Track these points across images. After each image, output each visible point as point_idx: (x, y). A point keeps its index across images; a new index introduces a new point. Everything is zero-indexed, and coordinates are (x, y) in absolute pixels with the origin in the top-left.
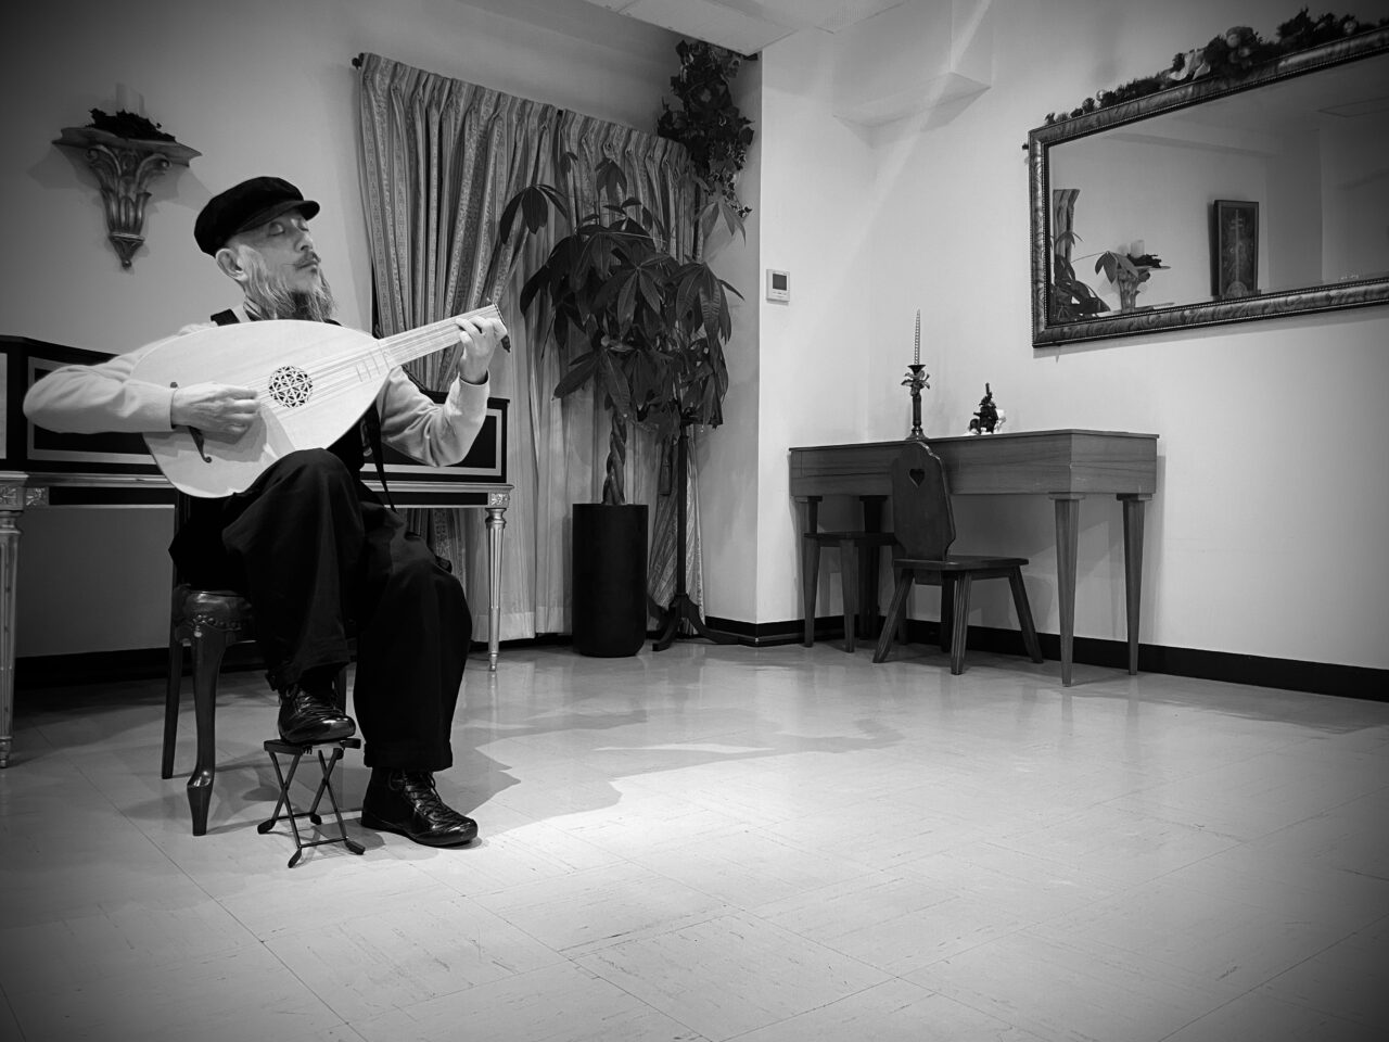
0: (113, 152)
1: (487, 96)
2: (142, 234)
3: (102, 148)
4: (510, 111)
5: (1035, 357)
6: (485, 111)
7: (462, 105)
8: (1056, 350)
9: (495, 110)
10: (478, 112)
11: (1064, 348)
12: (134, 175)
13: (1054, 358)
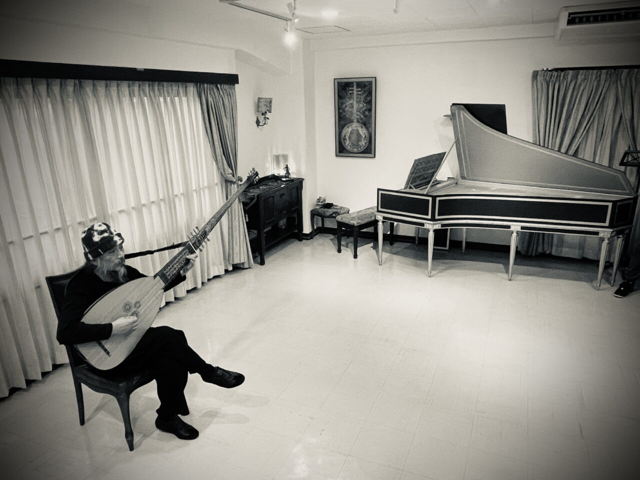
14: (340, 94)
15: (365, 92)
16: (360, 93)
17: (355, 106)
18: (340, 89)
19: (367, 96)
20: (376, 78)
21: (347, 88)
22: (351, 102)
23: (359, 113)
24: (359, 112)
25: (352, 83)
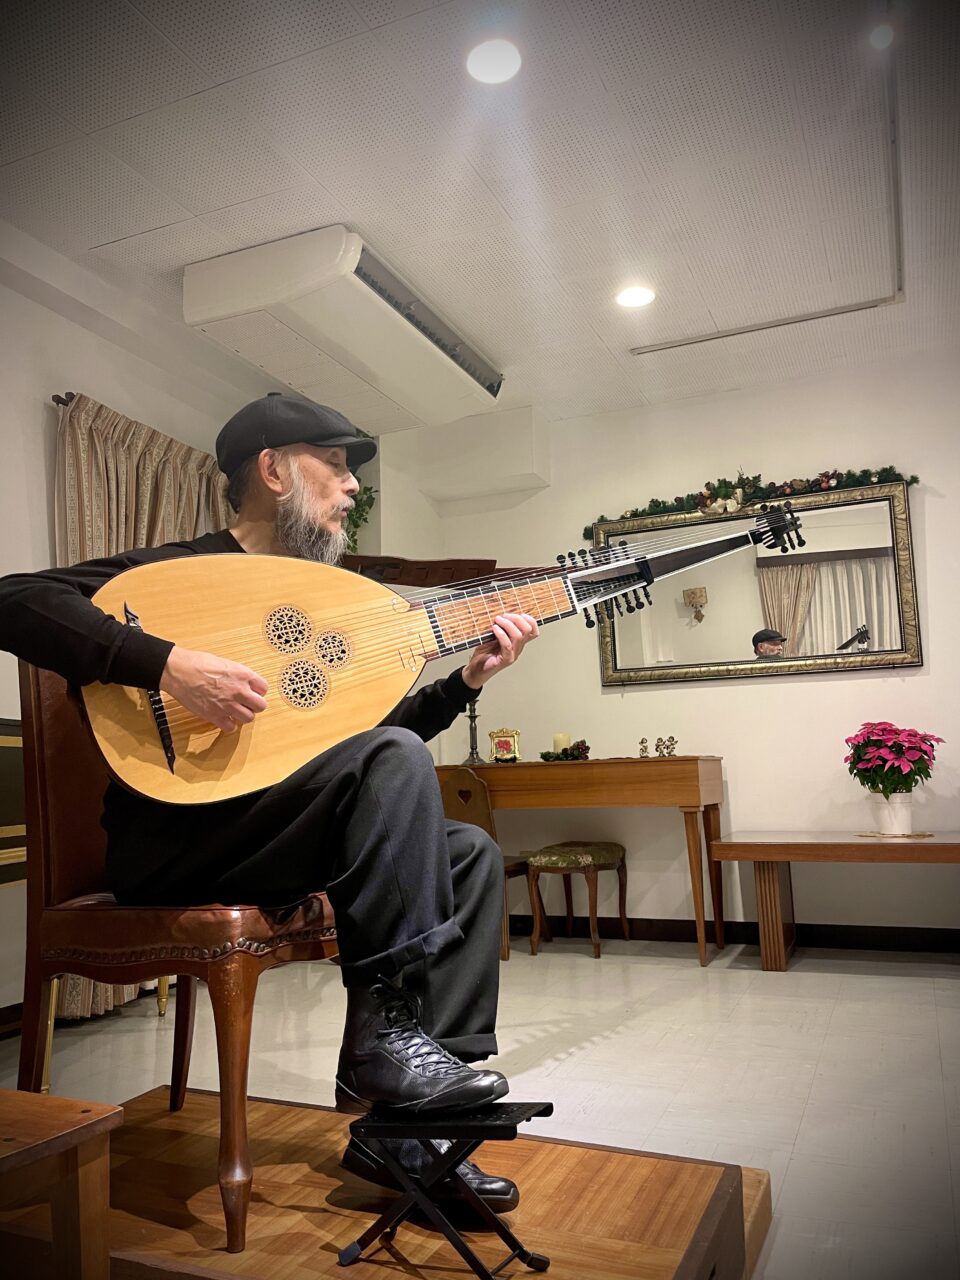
1: (161, 440)
4: (176, 455)
5: (603, 694)
6: (157, 452)
7: (140, 445)
8: (621, 689)
9: (165, 454)
10: (151, 454)
11: (627, 688)
13: (620, 695)
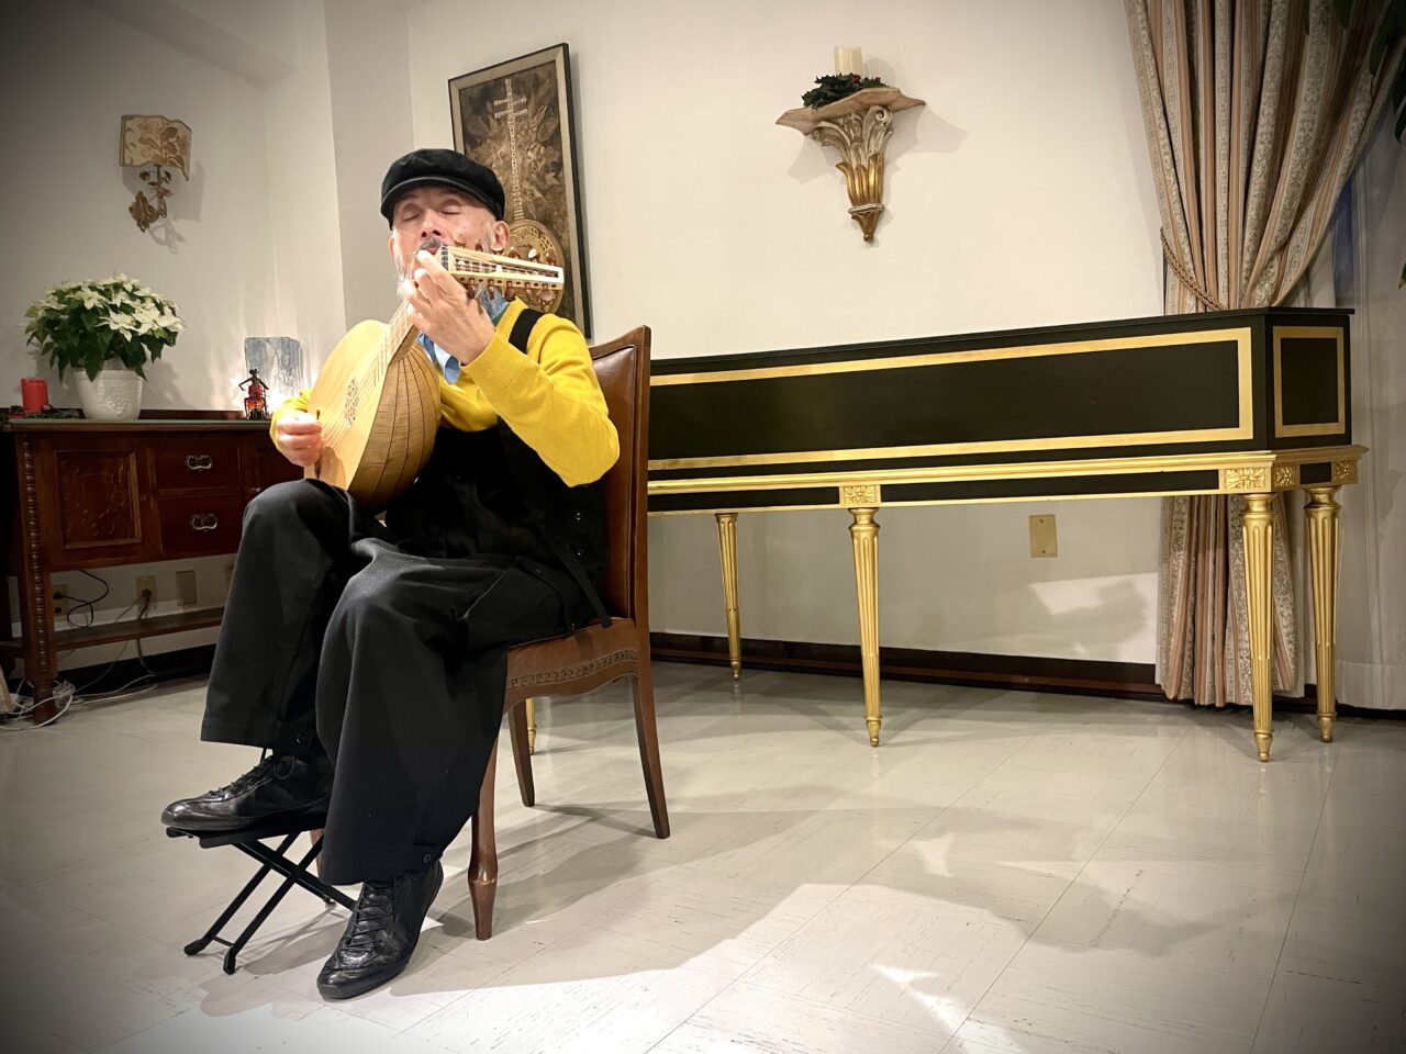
0: (838, 124)
2: (884, 202)
3: (824, 124)
12: (862, 141)
14: (469, 129)
15: (539, 104)
16: (524, 111)
17: (516, 162)
18: (470, 111)
19: (547, 116)
20: (565, 47)
21: (489, 105)
22: (503, 149)
23: (526, 185)
24: (528, 180)
25: (499, 82)
